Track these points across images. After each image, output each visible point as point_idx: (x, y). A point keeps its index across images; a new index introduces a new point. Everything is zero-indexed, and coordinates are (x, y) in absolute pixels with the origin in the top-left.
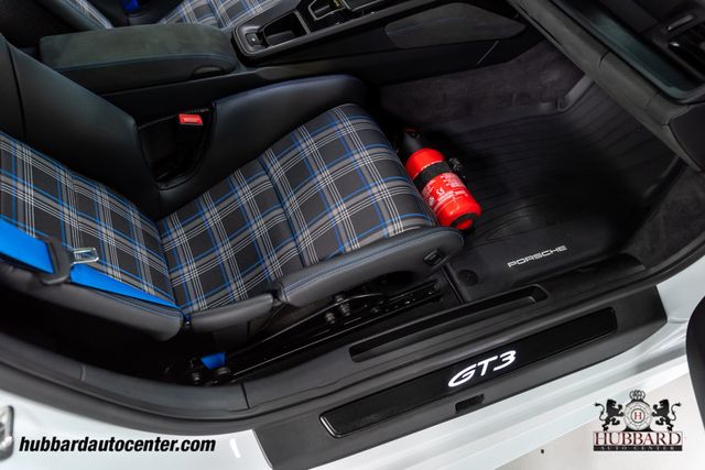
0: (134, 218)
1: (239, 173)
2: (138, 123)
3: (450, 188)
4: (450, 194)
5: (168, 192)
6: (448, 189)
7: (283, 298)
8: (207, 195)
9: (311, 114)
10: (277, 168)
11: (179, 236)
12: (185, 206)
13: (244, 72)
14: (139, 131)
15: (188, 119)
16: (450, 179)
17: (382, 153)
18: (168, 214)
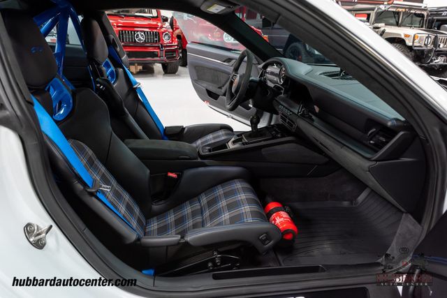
0: (137, 210)
1: (188, 202)
2: (151, 173)
3: (282, 217)
4: (282, 219)
5: (156, 207)
6: (281, 217)
7: (186, 239)
8: (172, 211)
9: (224, 180)
10: (204, 200)
11: (154, 225)
12: (161, 214)
13: (199, 160)
14: (150, 177)
15: (171, 175)
16: (284, 214)
17: (255, 208)
18: (153, 216)
